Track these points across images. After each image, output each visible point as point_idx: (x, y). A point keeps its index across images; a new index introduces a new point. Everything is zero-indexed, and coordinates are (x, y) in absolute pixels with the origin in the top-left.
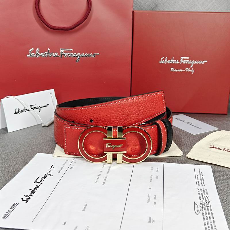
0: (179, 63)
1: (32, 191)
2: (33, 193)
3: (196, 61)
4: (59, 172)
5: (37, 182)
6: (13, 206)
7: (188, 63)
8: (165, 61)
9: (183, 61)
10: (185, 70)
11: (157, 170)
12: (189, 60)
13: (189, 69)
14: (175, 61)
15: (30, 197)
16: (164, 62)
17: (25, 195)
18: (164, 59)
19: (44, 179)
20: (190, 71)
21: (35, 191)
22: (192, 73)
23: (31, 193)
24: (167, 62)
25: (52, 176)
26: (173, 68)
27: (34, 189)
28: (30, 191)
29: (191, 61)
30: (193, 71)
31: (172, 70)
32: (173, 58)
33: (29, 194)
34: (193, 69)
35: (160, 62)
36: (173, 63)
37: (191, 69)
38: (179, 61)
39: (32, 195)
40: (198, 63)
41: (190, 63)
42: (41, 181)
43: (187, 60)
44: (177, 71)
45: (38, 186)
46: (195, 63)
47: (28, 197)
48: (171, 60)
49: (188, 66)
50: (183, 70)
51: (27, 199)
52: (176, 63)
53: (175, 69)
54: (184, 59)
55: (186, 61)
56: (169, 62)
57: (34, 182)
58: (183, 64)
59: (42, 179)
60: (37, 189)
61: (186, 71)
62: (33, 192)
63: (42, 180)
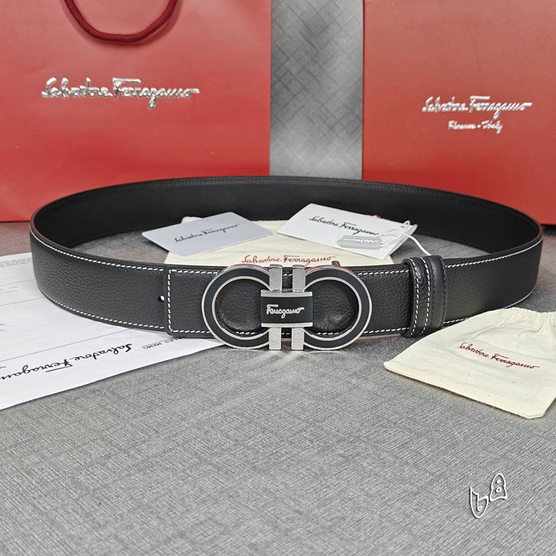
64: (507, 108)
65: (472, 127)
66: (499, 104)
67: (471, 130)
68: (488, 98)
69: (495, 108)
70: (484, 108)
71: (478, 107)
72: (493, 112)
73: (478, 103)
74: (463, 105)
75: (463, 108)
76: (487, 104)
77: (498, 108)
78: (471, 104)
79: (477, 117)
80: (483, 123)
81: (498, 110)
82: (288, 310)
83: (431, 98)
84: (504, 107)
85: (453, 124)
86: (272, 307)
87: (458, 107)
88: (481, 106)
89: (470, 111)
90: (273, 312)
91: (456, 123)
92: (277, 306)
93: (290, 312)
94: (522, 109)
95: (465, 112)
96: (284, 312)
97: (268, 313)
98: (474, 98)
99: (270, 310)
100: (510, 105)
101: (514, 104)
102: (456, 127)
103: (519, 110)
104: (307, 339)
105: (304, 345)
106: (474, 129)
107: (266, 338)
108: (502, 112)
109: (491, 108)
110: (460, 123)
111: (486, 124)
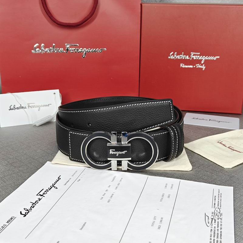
0: (189, 58)
1: (32, 205)
2: (33, 207)
3: (207, 57)
4: (65, 184)
5: (40, 195)
6: (10, 220)
7: (198, 58)
8: (174, 56)
9: (193, 57)
10: (195, 65)
11: (172, 187)
12: (200, 55)
13: (199, 65)
14: (185, 56)
15: (29, 211)
16: (173, 58)
17: (24, 209)
18: (173, 54)
19: (48, 191)
20: (201, 67)
21: (36, 205)
22: (203, 70)
23: (32, 207)
24: (177, 57)
25: (57, 188)
26: (182, 64)
27: (35, 202)
28: (31, 205)
29: (201, 56)
30: (204, 67)
31: (181, 66)
32: (183, 53)
33: (28, 208)
34: (205, 66)
35: (169, 57)
36: (183, 58)
37: (202, 65)
38: (189, 57)
39: (31, 209)
40: (209, 59)
41: (201, 58)
42: (43, 194)
43: (198, 55)
44: (187, 67)
45: (40, 199)
46: (206, 59)
47: (28, 210)
48: (181, 55)
49: (199, 61)
50: (193, 66)
51: (25, 213)
52: (186, 58)
53: (184, 65)
54: (194, 55)
55: (196, 56)
56: (178, 57)
57: (37, 195)
58: (194, 59)
59: (45, 191)
60: (38, 202)
61: (197, 67)
62: (34, 205)
63: (46, 193)
64: (208, 59)
65: (191, 67)
66: (204, 57)
67: (191, 68)
68: (199, 54)
69: (202, 58)
70: (197, 58)
71: (195, 57)
72: (202, 60)
73: (194, 56)
74: (187, 56)
75: (187, 58)
76: (199, 56)
77: (204, 58)
78: (191, 56)
79: (194, 62)
80: (196, 65)
81: (204, 59)
82: (119, 152)
83: (172, 53)
84: (207, 58)
85: (182, 65)
86: (112, 151)
87: (185, 57)
88: (196, 57)
89: (191, 59)
90: (113, 153)
91: (184, 64)
92: (114, 150)
93: (121, 153)
94: (215, 59)
95: (188, 59)
96: (118, 153)
97: (110, 153)
98: (192, 53)
99: (111, 152)
100: (209, 57)
101: (211, 57)
102: (184, 67)
103: (213, 59)
104: (129, 165)
105: (128, 169)
106: (192, 68)
107: (110, 165)
108: (205, 60)
109: (200, 58)
110: (185, 65)
111: (197, 66)
